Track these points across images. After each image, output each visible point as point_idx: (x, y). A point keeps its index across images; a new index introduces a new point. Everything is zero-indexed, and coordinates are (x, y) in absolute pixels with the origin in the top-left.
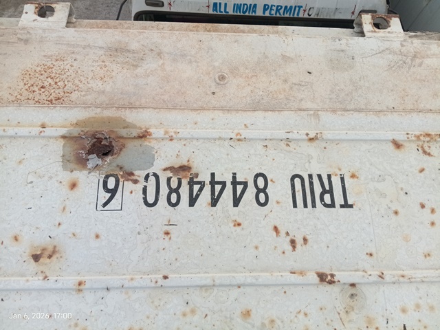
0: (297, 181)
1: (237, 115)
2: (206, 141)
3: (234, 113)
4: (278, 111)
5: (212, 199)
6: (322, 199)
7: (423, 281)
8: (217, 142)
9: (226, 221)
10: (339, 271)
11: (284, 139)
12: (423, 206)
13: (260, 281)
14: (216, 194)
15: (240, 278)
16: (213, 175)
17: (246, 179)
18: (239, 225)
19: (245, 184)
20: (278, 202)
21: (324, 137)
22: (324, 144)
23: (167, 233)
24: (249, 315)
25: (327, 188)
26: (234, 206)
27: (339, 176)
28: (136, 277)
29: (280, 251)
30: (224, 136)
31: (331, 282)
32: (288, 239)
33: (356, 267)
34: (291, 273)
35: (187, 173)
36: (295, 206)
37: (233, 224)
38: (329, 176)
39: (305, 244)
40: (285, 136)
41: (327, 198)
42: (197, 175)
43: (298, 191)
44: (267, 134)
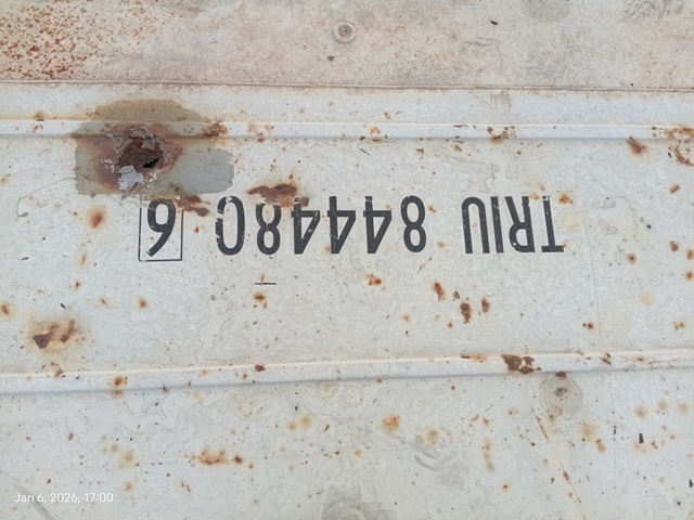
0: (473, 209)
1: (373, 96)
2: (319, 142)
3: (367, 93)
4: (442, 89)
5: (333, 240)
6: (513, 238)
7: (672, 367)
8: (340, 144)
9: (356, 276)
10: (539, 352)
11: (452, 138)
12: (675, 248)
13: (414, 371)
14: (340, 232)
15: (381, 366)
16: (333, 200)
17: (387, 207)
18: (378, 282)
19: (387, 215)
20: (441, 245)
21: (518, 133)
22: (517, 147)
23: (260, 297)
24: (397, 425)
25: (522, 220)
26: (369, 252)
27: (542, 199)
28: (212, 368)
29: (444, 323)
30: (350, 132)
31: (527, 371)
32: (458, 303)
33: (566, 346)
34: (463, 357)
35: (290, 197)
36: (469, 249)
37: (368, 282)
38: (525, 200)
39: (485, 311)
40: (453, 133)
41: (521, 235)
42: (306, 201)
43: (475, 225)
44: (424, 130)
